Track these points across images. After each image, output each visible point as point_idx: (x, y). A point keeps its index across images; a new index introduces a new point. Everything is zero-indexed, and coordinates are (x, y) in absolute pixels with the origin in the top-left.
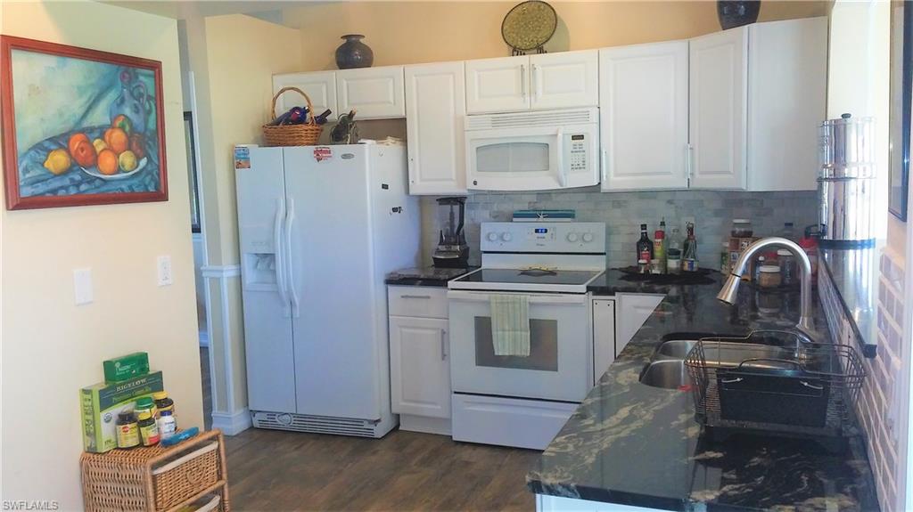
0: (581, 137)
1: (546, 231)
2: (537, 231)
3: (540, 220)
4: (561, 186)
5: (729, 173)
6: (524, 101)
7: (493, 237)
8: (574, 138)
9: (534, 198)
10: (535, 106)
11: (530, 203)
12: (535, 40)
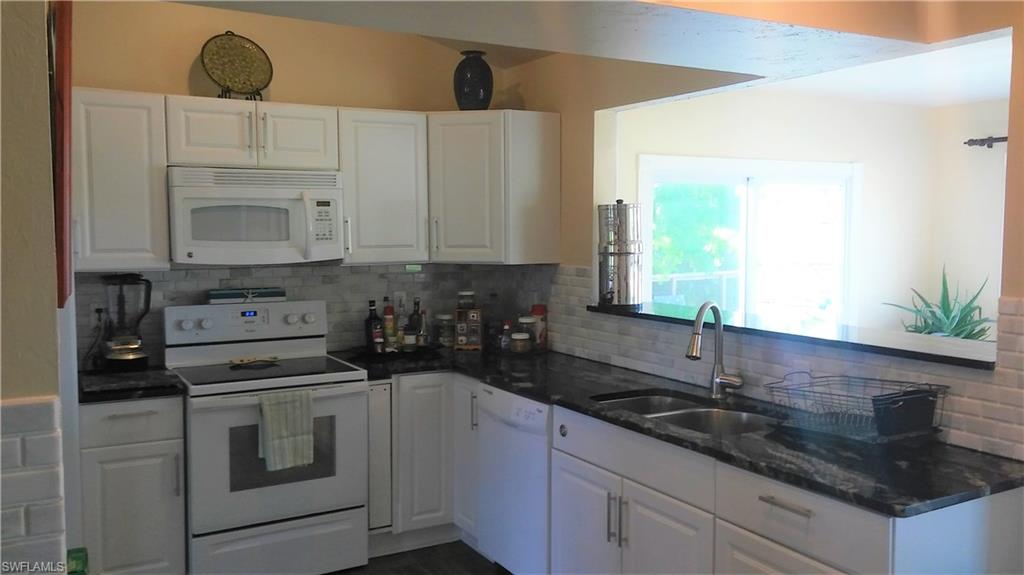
0: (327, 204)
1: (255, 313)
2: (243, 314)
3: (248, 300)
4: (305, 259)
5: (484, 246)
6: (251, 156)
7: (188, 325)
8: (320, 204)
9: (226, 274)
10: (264, 163)
11: (221, 280)
12: (248, 83)
